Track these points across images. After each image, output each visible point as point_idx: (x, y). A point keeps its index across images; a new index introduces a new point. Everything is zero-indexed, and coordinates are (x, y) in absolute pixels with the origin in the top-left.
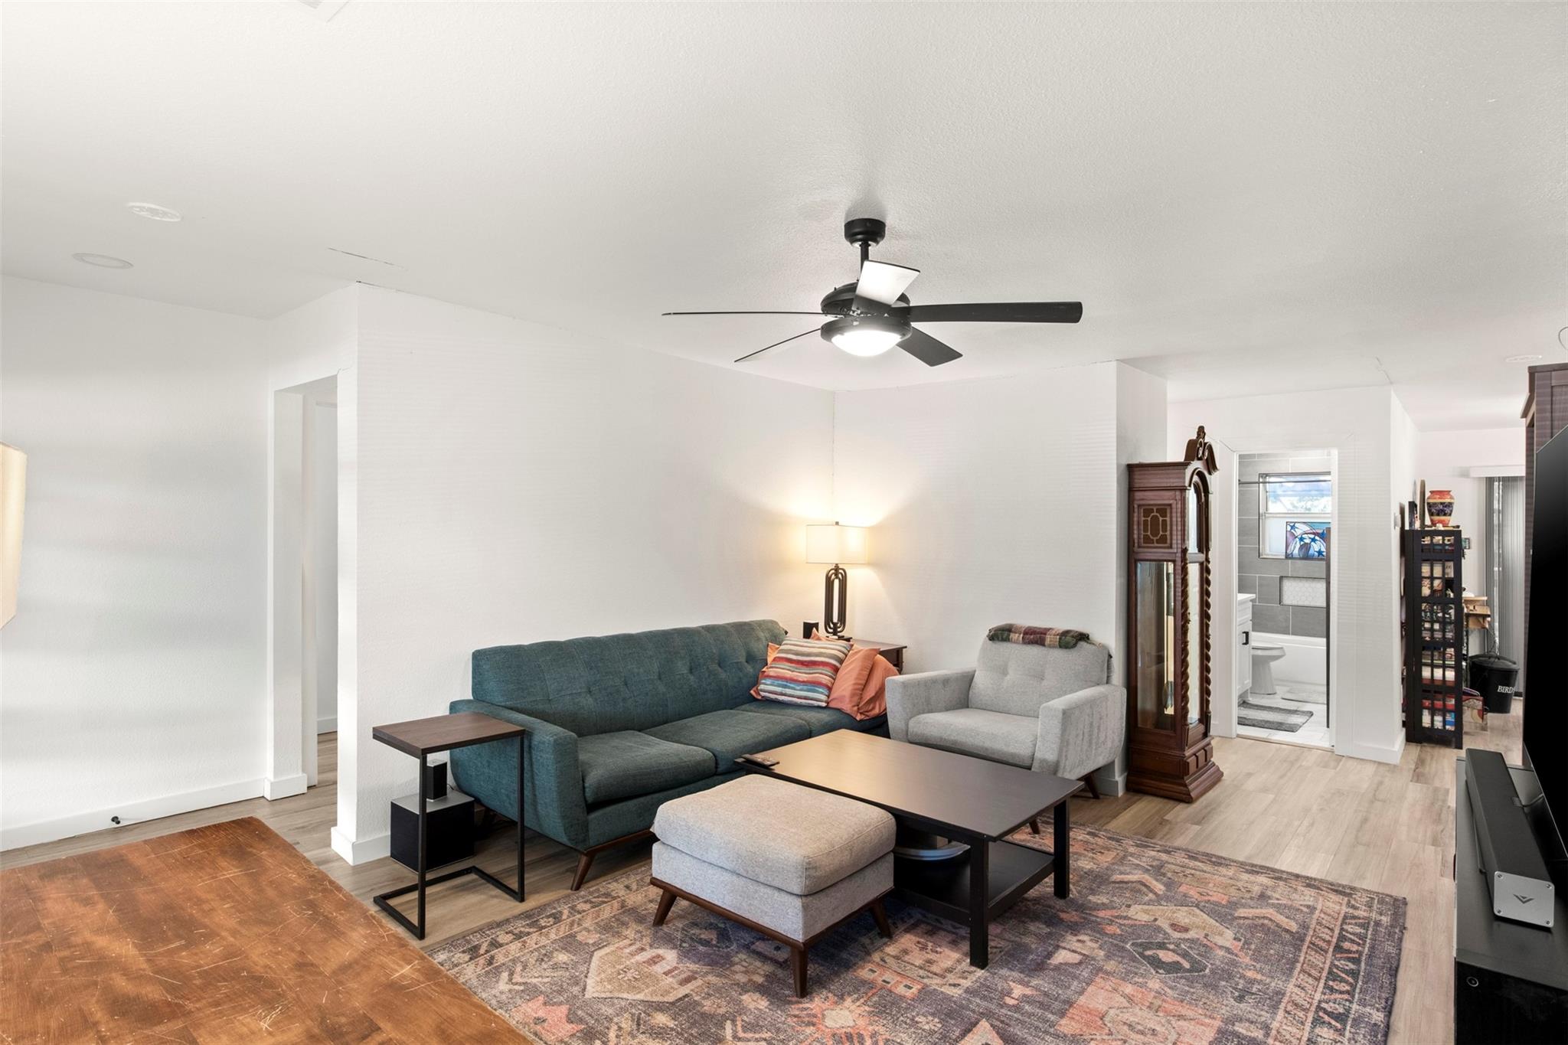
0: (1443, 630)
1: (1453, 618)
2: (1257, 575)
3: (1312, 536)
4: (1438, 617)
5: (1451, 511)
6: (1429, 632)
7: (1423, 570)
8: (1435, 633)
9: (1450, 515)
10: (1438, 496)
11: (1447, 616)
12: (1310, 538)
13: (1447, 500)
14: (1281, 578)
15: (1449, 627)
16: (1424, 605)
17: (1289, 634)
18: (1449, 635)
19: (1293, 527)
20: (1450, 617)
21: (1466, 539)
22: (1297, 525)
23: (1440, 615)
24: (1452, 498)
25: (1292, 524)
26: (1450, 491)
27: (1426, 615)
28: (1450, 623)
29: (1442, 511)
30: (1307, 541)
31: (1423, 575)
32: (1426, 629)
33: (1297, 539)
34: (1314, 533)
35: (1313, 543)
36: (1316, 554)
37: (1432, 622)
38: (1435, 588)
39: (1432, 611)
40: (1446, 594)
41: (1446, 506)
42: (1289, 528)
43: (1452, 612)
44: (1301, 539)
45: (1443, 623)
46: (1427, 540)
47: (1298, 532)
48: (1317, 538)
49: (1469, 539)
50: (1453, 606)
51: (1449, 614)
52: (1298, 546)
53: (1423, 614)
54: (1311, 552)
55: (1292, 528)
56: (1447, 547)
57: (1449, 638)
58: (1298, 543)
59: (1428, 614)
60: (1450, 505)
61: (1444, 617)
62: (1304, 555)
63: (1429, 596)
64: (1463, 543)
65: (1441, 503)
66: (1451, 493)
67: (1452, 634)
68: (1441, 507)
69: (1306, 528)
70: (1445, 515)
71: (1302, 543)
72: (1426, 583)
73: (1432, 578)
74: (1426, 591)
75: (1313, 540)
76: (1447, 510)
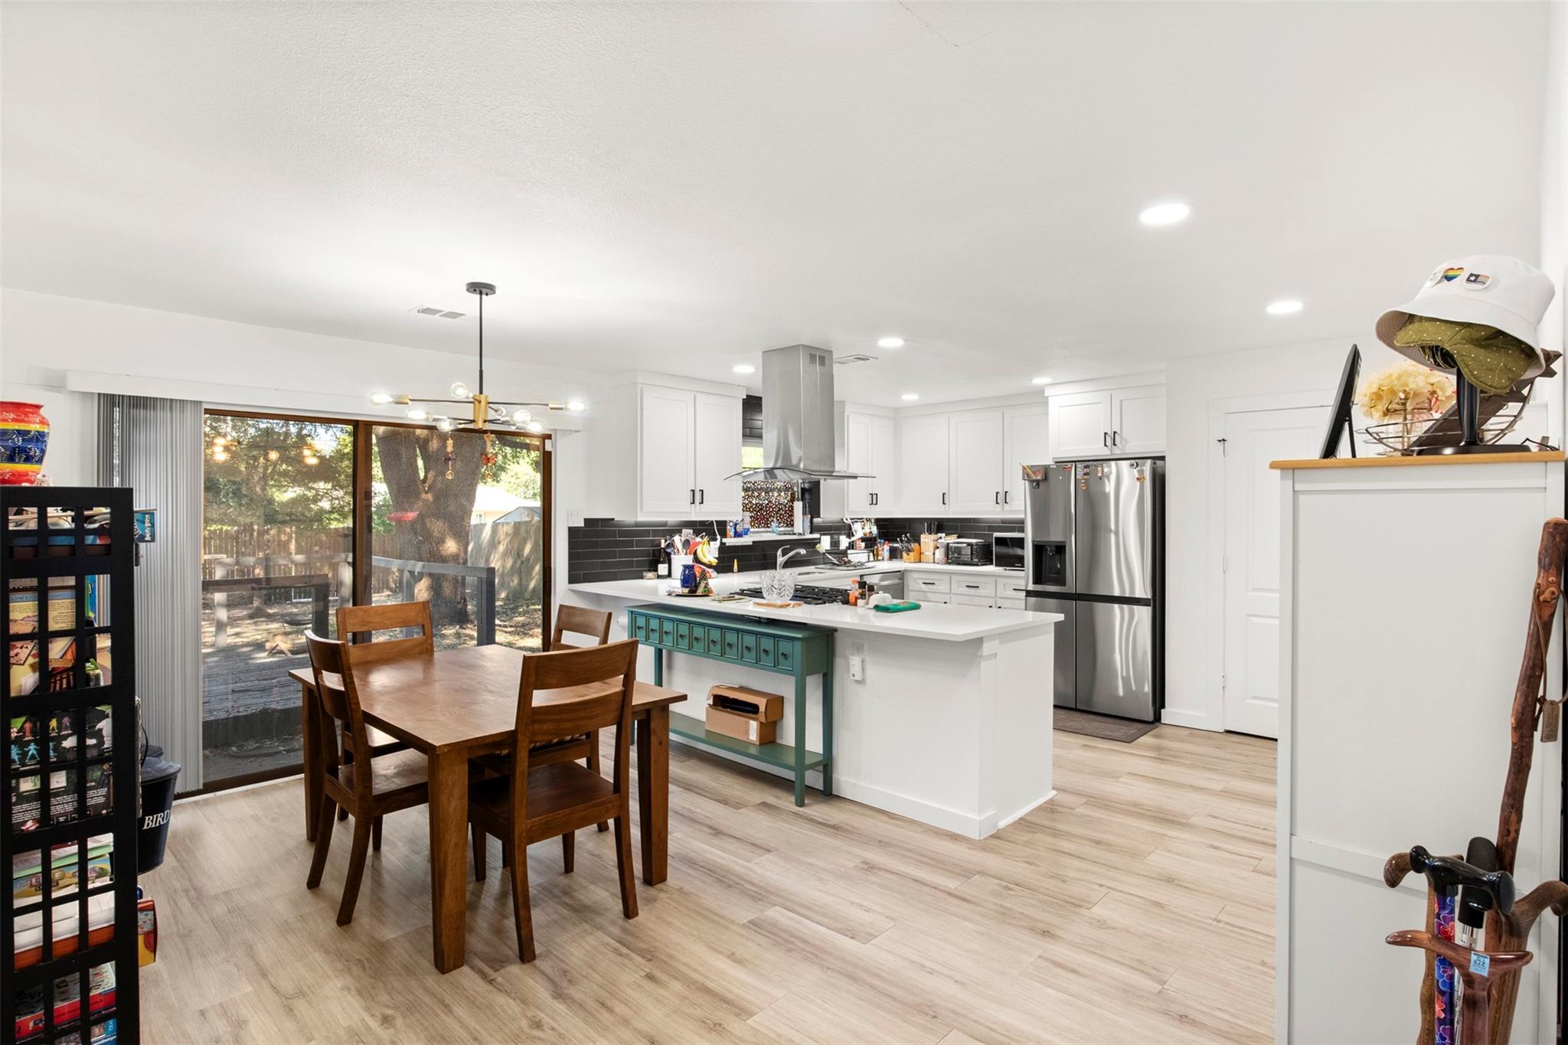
0: (79, 787)
1: (108, 743)
4: (61, 752)
5: (43, 452)
6: (36, 805)
7: (13, 616)
8: (53, 801)
9: (40, 461)
10: (12, 416)
11: (91, 742)
13: (34, 427)
15: (95, 774)
16: (17, 724)
18: (97, 797)
20: (101, 742)
21: (144, 513)
23: (70, 743)
24: (43, 422)
26: (38, 407)
27: (23, 755)
28: (100, 760)
29: (22, 450)
31: (14, 629)
32: (24, 798)
37: (44, 772)
38: (52, 665)
39: (43, 739)
40: (88, 677)
41: (30, 440)
43: (106, 726)
45: (79, 764)
46: (27, 519)
49: (152, 514)
50: (107, 709)
51: (99, 735)
53: (15, 753)
56: (90, 539)
57: (96, 806)
59: (32, 749)
60: (40, 438)
61: (81, 745)
63: (36, 689)
64: (136, 525)
65: (19, 432)
66: (42, 411)
67: (104, 791)
68: (19, 441)
70: (28, 459)
72: (24, 653)
73: (43, 636)
74: (23, 679)
76: (35, 451)
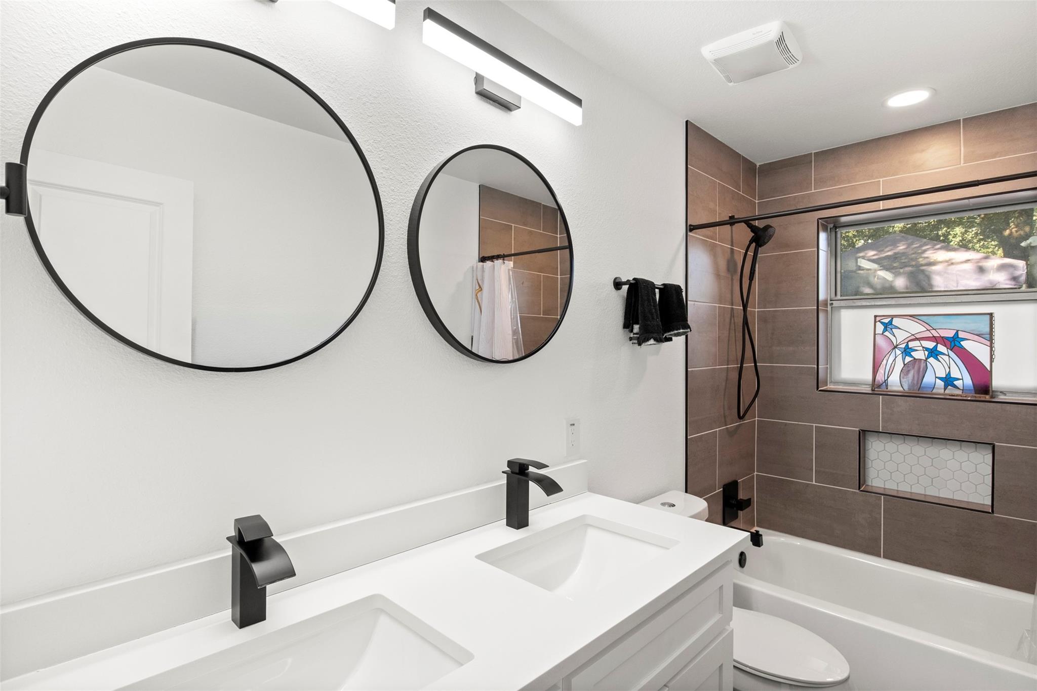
2: (814, 425)
3: (930, 345)
12: (927, 349)
14: (863, 434)
17: (879, 556)
19: (888, 326)
22: (896, 322)
25: (886, 321)
30: (920, 355)
33: (898, 352)
34: (934, 339)
35: (931, 360)
36: (940, 383)
42: (880, 328)
44: (907, 351)
47: (900, 336)
48: (941, 348)
52: (899, 365)
54: (929, 379)
55: (885, 330)
58: (899, 359)
62: (911, 386)
69: (916, 328)
71: (908, 359)
75: (934, 353)
